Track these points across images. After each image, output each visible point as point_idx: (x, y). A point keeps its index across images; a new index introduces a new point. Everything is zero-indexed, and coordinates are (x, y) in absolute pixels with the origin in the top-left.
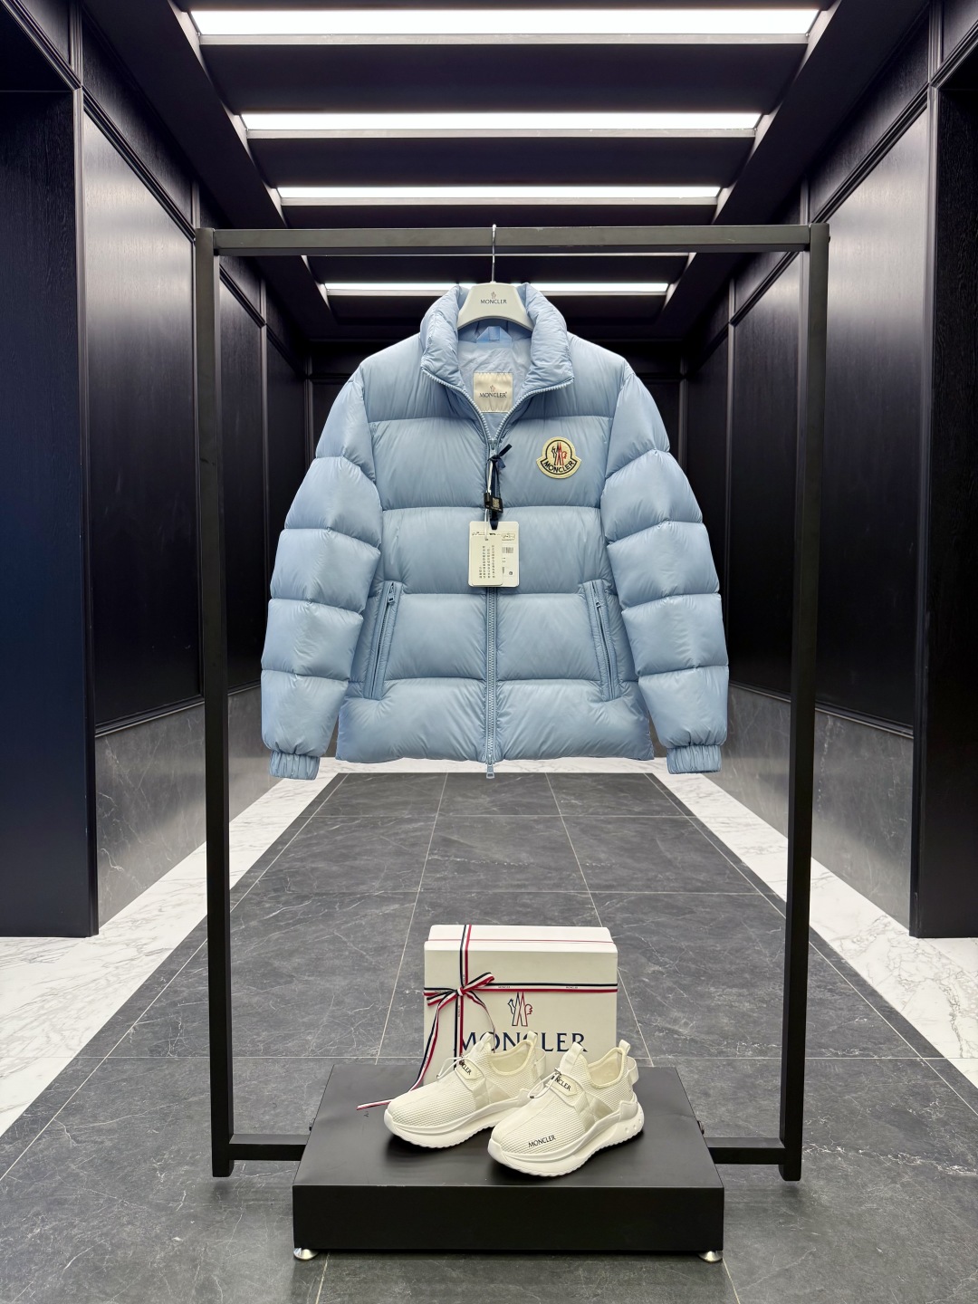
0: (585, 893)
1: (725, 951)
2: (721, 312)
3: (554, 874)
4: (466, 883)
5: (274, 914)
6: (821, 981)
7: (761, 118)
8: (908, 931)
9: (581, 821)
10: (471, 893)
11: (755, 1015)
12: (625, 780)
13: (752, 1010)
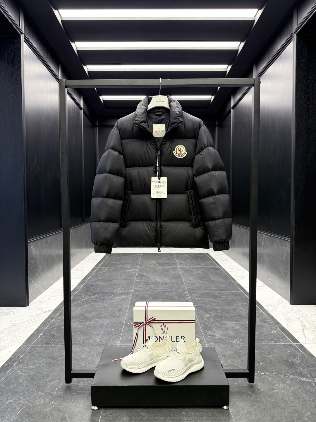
0: (186, 292)
1: (231, 310)
2: (228, 105)
3: (176, 285)
4: (148, 289)
5: (86, 299)
6: (261, 319)
7: (240, 43)
8: (289, 303)
9: (185, 268)
10: (149, 292)
11: (240, 330)
12: (199, 255)
13: (239, 329)
